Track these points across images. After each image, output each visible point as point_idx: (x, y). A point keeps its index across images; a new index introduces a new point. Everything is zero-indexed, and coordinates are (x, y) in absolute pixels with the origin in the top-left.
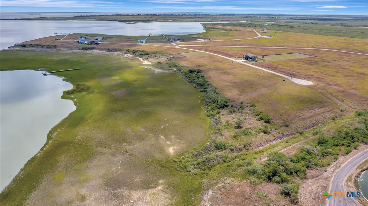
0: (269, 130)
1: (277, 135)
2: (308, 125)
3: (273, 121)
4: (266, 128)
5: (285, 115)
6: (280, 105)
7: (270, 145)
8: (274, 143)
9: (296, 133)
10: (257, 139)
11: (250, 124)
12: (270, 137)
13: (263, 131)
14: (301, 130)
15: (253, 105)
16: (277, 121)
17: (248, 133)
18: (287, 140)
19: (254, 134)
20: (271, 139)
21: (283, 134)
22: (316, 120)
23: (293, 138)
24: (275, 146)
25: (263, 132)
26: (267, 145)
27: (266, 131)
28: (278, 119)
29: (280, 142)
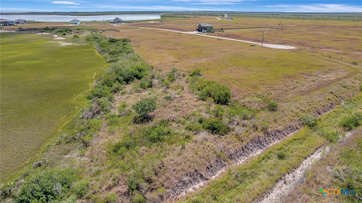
0: (226, 120)
1: (251, 136)
2: (321, 103)
3: (236, 98)
4: (217, 115)
5: (263, 86)
6: (250, 72)
7: (230, 171)
8: (241, 161)
9: (299, 127)
10: (185, 154)
11: (176, 110)
12: (229, 143)
13: (207, 125)
14: (311, 117)
15: (194, 73)
16: (247, 99)
17: (159, 134)
18: (281, 148)
19: (181, 137)
20: (232, 151)
21: (264, 130)
22: (332, 93)
23: (294, 140)
24: (245, 175)
25: (209, 128)
26: (219, 174)
27: (216, 126)
28: (249, 95)
29: (259, 156)
